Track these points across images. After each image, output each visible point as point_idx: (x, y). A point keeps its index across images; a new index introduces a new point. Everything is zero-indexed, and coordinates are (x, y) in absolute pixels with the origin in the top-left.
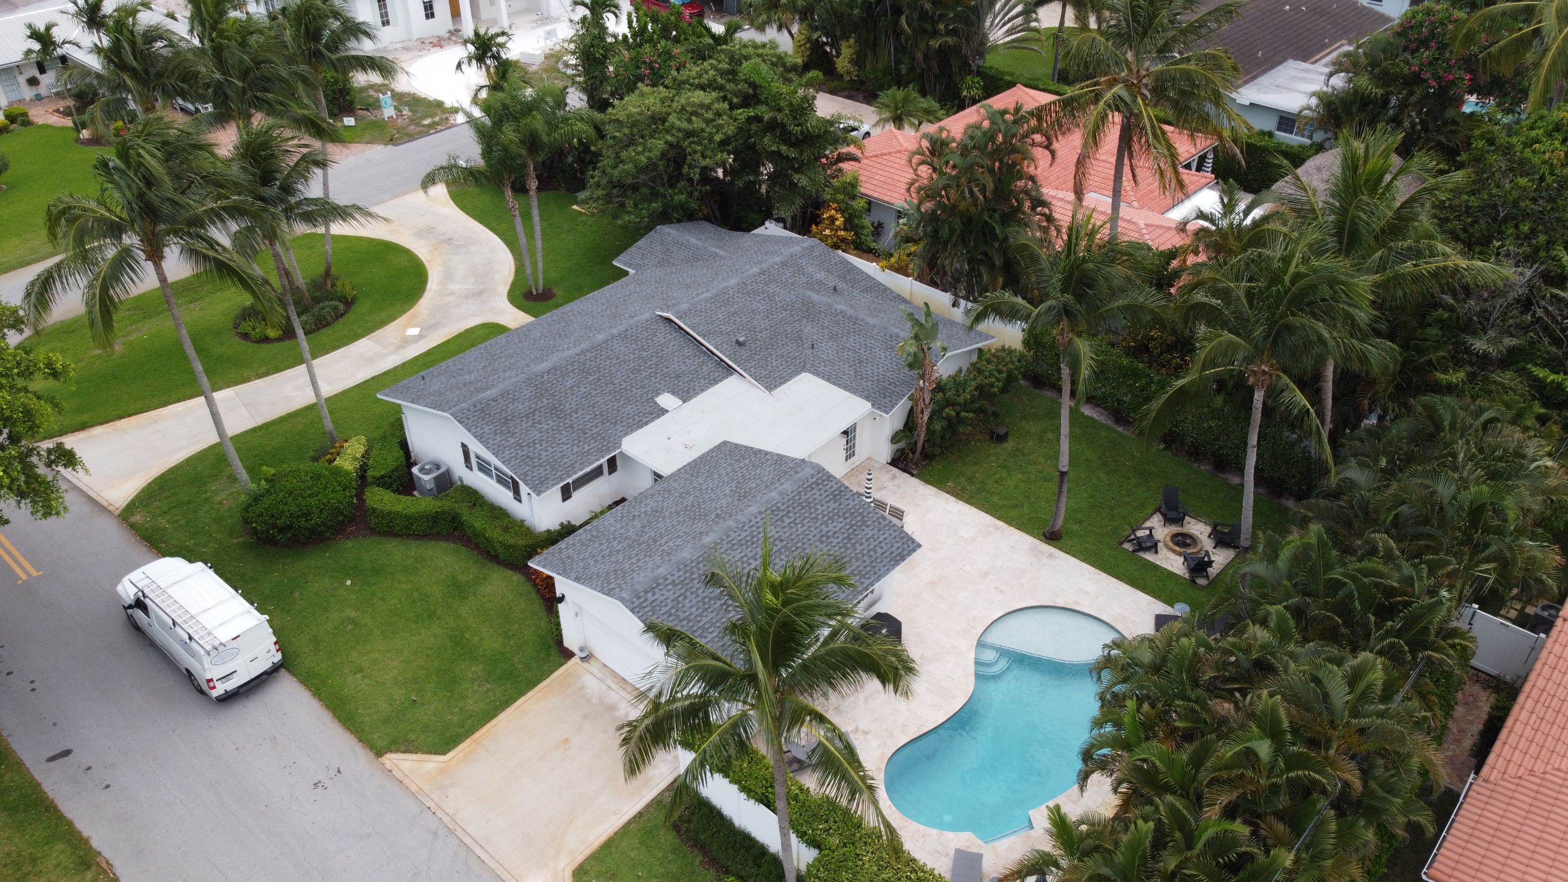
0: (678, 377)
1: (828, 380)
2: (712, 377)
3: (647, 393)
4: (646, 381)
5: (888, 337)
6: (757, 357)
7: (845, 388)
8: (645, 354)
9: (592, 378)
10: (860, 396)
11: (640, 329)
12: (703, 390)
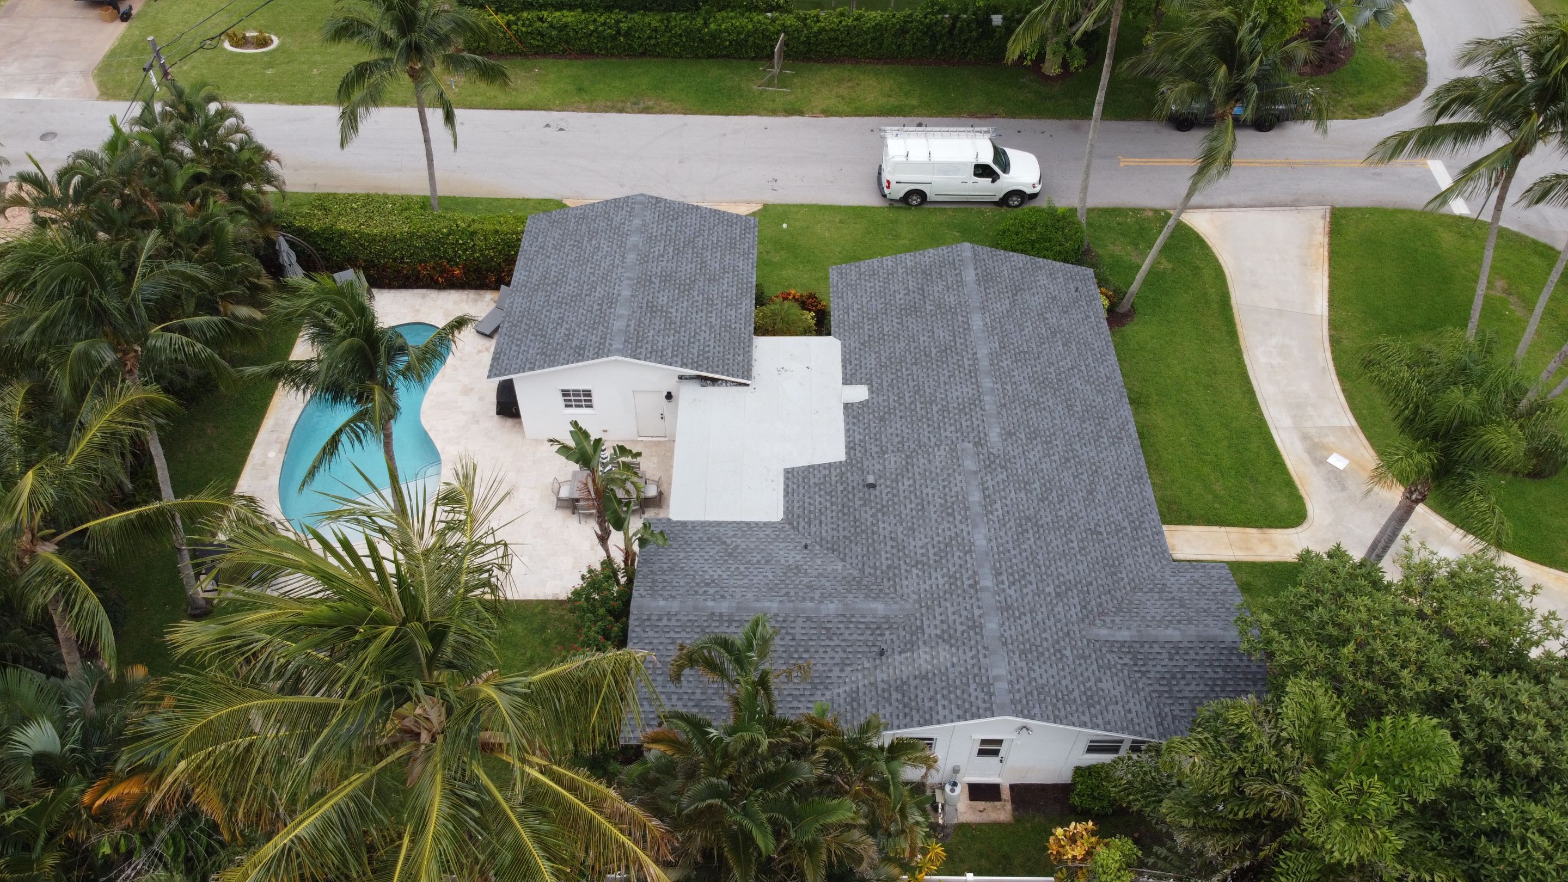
0: (882, 419)
1: (748, 524)
2: (858, 448)
3: (881, 384)
4: (896, 391)
5: (726, 594)
6: (840, 488)
7: (719, 524)
8: (935, 409)
9: (934, 351)
10: (693, 522)
11: (976, 423)
12: (847, 431)
